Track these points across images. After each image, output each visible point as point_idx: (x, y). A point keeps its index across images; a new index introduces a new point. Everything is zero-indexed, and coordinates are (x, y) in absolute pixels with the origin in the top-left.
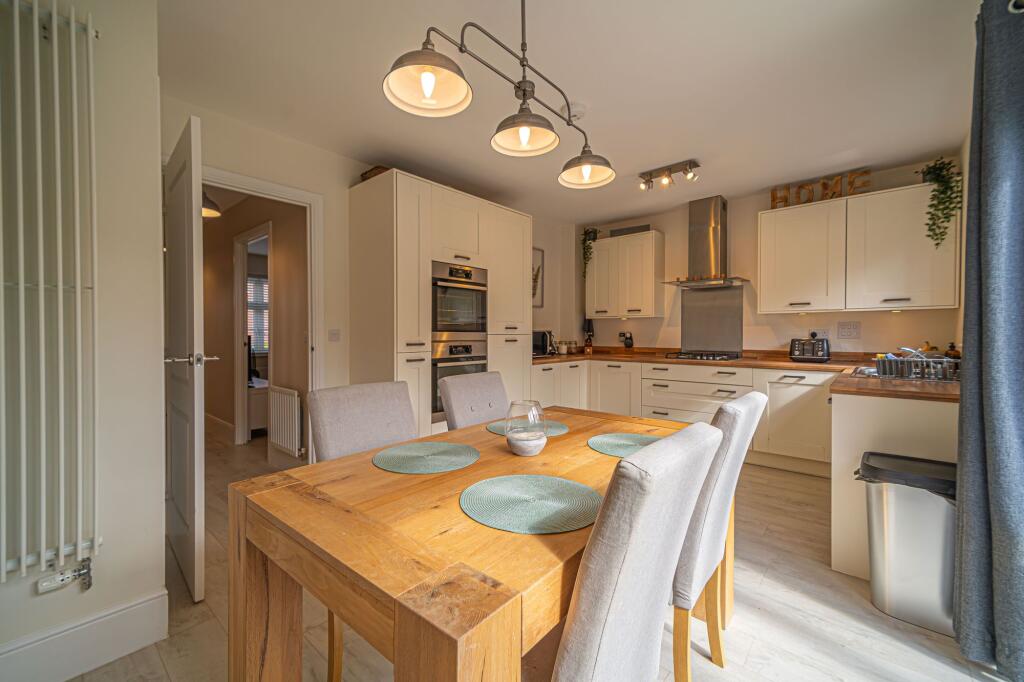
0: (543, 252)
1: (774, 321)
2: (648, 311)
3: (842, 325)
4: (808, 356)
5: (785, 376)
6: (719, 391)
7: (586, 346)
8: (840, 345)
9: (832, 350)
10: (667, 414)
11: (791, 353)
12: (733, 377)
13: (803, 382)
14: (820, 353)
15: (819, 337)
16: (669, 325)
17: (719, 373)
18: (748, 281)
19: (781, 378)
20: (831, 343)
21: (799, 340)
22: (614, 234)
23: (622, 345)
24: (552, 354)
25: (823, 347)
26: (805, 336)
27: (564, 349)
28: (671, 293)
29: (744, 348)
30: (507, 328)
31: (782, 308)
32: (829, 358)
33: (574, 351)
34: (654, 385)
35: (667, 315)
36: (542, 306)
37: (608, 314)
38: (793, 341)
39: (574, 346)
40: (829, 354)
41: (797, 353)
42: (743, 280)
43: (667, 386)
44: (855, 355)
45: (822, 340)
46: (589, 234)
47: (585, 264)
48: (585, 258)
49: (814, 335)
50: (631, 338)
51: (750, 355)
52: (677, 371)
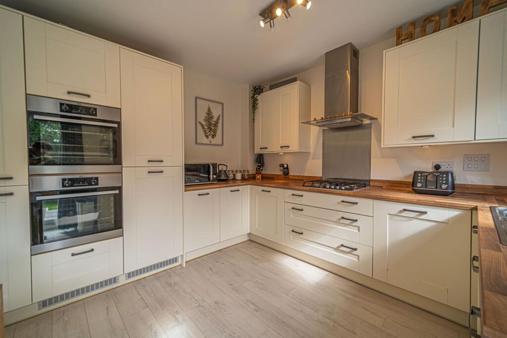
0: (223, 104)
1: (397, 153)
2: (295, 147)
3: (468, 158)
4: (432, 188)
5: (405, 210)
6: (343, 218)
7: (257, 173)
8: (466, 177)
9: (456, 182)
10: (302, 234)
11: (414, 184)
12: (355, 206)
13: (423, 217)
14: (444, 186)
15: (443, 169)
16: (313, 159)
17: (343, 201)
18: (377, 119)
19: (401, 212)
20: (456, 175)
21: (422, 172)
22: (272, 87)
23: (281, 173)
24: (225, 180)
25: (447, 180)
26: (428, 167)
27: (239, 176)
28: (315, 132)
29: (371, 178)
30: (149, 161)
31: (404, 140)
32: (454, 191)
33: (246, 177)
34: (293, 208)
35: (312, 150)
36: (222, 144)
37: (268, 150)
38: (415, 172)
39: (246, 173)
40: (454, 186)
41: (419, 185)
42: (372, 118)
43: (302, 210)
44: (483, 188)
45: (447, 173)
46: (257, 90)
47: (254, 112)
48: (254, 108)
49: (437, 167)
50: (287, 168)
51: (377, 184)
52: (310, 198)
